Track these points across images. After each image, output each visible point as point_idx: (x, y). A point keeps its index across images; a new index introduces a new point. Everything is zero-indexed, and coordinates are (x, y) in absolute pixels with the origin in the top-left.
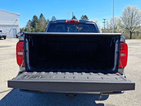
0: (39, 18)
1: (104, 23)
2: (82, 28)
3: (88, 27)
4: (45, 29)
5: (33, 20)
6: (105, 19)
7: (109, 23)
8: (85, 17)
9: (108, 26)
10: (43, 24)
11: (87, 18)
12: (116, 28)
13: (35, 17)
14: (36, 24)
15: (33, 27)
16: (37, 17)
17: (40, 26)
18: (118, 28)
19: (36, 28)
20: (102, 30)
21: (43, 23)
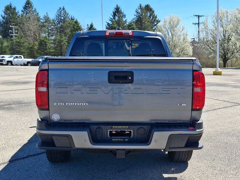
0: (20, 13)
1: (197, 25)
2: (137, 45)
3: (150, 45)
4: (37, 43)
5: (4, 18)
6: (199, 16)
7: (211, 26)
8: (148, 8)
9: (207, 33)
10: (31, 28)
11: (153, 12)
12: (229, 40)
13: (9, 9)
14: (11, 29)
15: (4, 37)
16: (15, 9)
17: (24, 34)
18: (233, 39)
19: (12, 40)
20: (192, 45)
21: (33, 27)
